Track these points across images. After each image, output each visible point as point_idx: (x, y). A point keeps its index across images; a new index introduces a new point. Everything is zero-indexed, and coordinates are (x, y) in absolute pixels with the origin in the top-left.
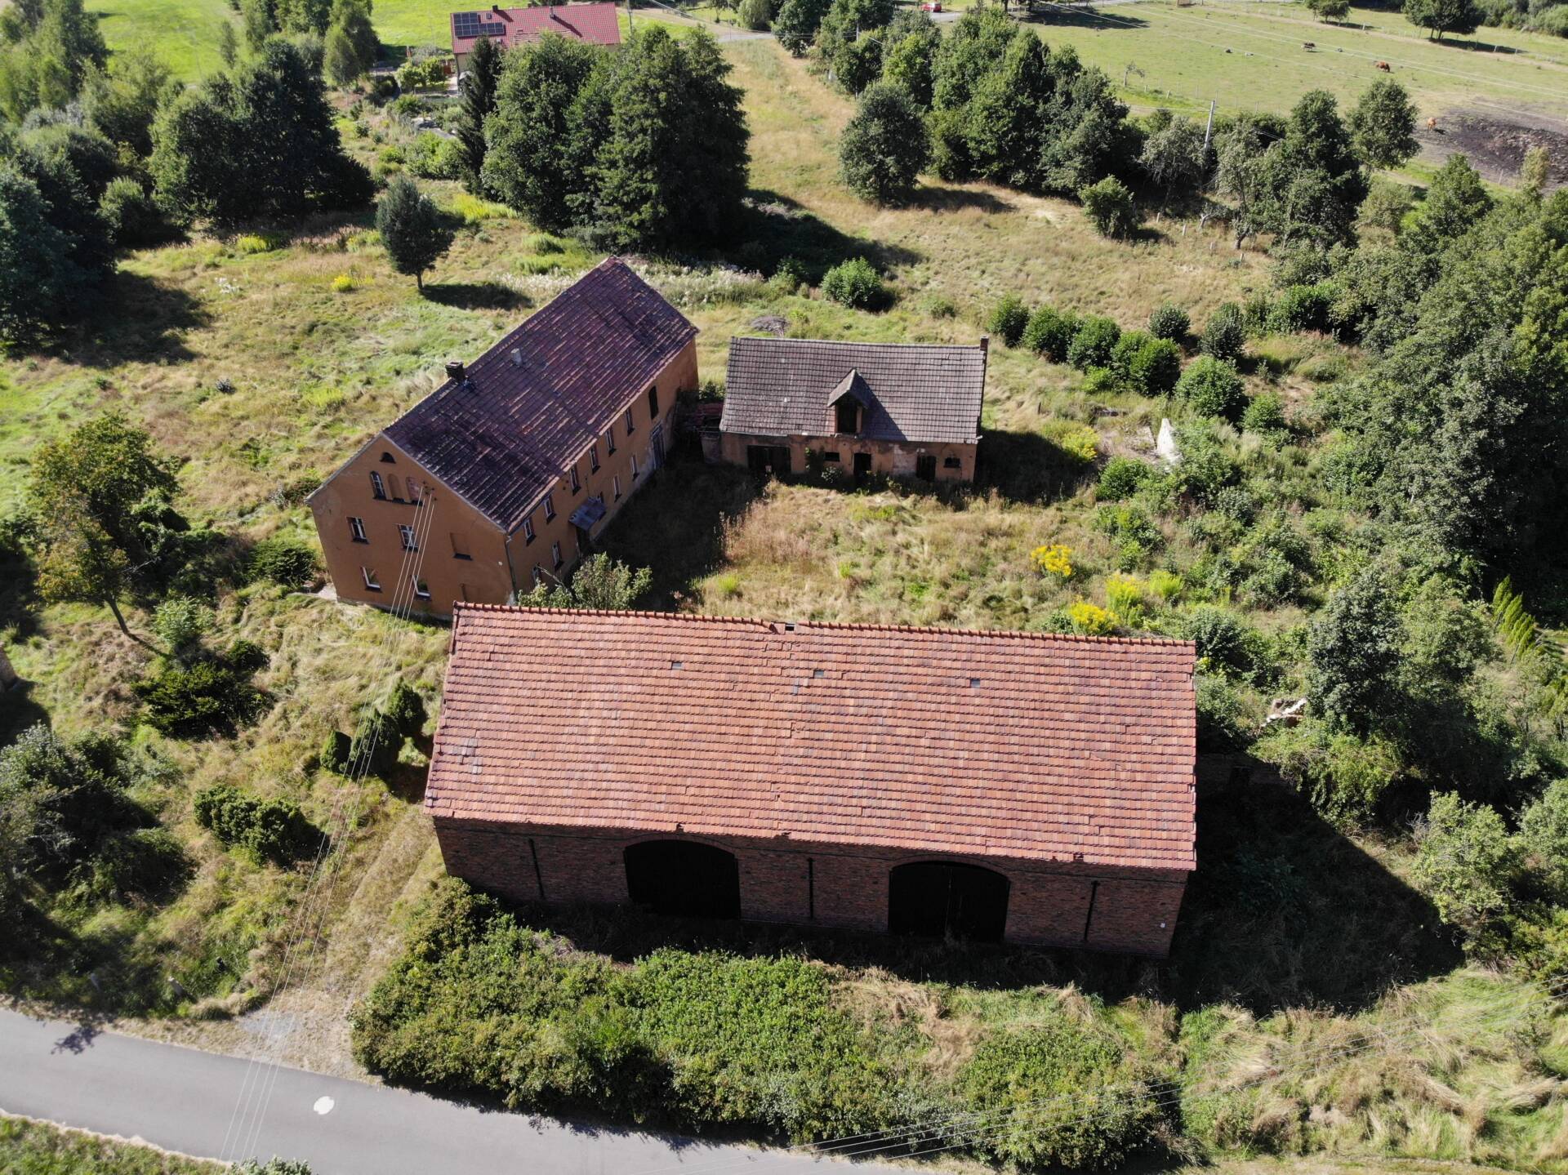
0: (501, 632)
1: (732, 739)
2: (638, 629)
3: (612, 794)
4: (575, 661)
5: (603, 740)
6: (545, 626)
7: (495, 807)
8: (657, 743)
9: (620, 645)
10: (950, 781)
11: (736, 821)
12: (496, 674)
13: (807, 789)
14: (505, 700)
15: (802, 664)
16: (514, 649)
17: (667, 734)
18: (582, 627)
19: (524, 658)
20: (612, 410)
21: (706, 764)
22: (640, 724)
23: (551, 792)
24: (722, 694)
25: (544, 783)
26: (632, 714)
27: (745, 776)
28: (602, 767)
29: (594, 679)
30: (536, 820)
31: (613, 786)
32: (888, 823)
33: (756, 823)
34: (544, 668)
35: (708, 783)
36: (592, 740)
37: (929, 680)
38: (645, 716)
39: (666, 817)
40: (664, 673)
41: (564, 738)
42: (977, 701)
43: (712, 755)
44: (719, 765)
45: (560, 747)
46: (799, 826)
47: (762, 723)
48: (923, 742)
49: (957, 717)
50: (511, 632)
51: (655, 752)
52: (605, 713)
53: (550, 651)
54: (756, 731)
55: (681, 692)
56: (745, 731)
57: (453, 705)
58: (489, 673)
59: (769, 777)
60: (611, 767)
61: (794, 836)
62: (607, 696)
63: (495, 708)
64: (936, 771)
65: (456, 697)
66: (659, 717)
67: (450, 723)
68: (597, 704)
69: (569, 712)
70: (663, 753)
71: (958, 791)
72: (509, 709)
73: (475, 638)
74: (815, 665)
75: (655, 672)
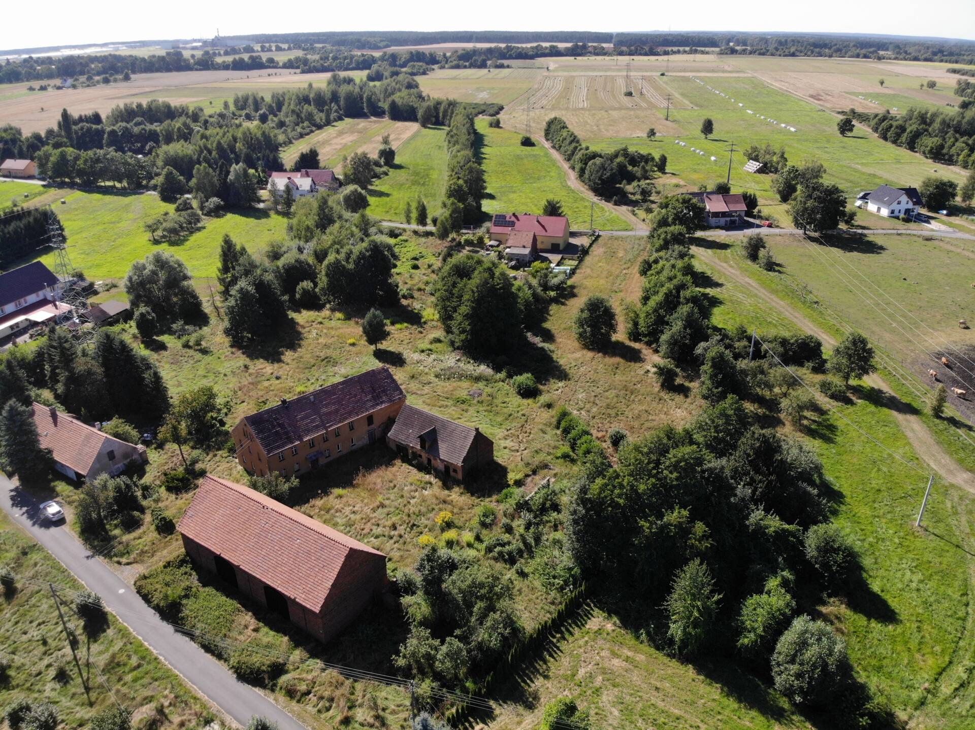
0: (211, 486)
1: (240, 534)
2: (237, 496)
3: (212, 539)
4: (221, 500)
5: (216, 524)
6: (220, 488)
7: (189, 533)
8: (226, 529)
9: (231, 499)
10: (280, 566)
11: (231, 557)
13: (250, 555)
14: (204, 505)
15: (265, 520)
16: (211, 492)
17: (229, 527)
18: (227, 491)
19: (212, 495)
20: (340, 422)
21: (233, 539)
22: (226, 523)
23: (201, 534)
24: (245, 522)
26: (225, 519)
27: (239, 546)
28: (213, 531)
29: (222, 506)
30: (195, 539)
31: (213, 537)
32: (261, 572)
33: (235, 559)
34: (215, 499)
35: (231, 544)
36: (214, 523)
37: (289, 535)
38: (227, 520)
39: (219, 550)
40: (236, 510)
41: (210, 520)
42: (296, 545)
43: (235, 537)
44: (235, 540)
45: (208, 522)
46: (242, 564)
47: (249, 533)
48: (280, 552)
49: (290, 548)
50: (213, 487)
52: (220, 516)
53: (218, 495)
54: (247, 535)
55: (237, 517)
56: (244, 533)
57: (194, 502)
58: (204, 497)
59: (243, 548)
60: (215, 532)
61: (241, 567)
62: (223, 512)
63: (201, 506)
64: (278, 562)
65: (196, 500)
66: (230, 522)
67: (191, 507)
68: (220, 514)
69: (214, 513)
70: (226, 532)
71: (280, 569)
72: (204, 508)
73: (206, 486)
74: (267, 521)
75: (234, 510)
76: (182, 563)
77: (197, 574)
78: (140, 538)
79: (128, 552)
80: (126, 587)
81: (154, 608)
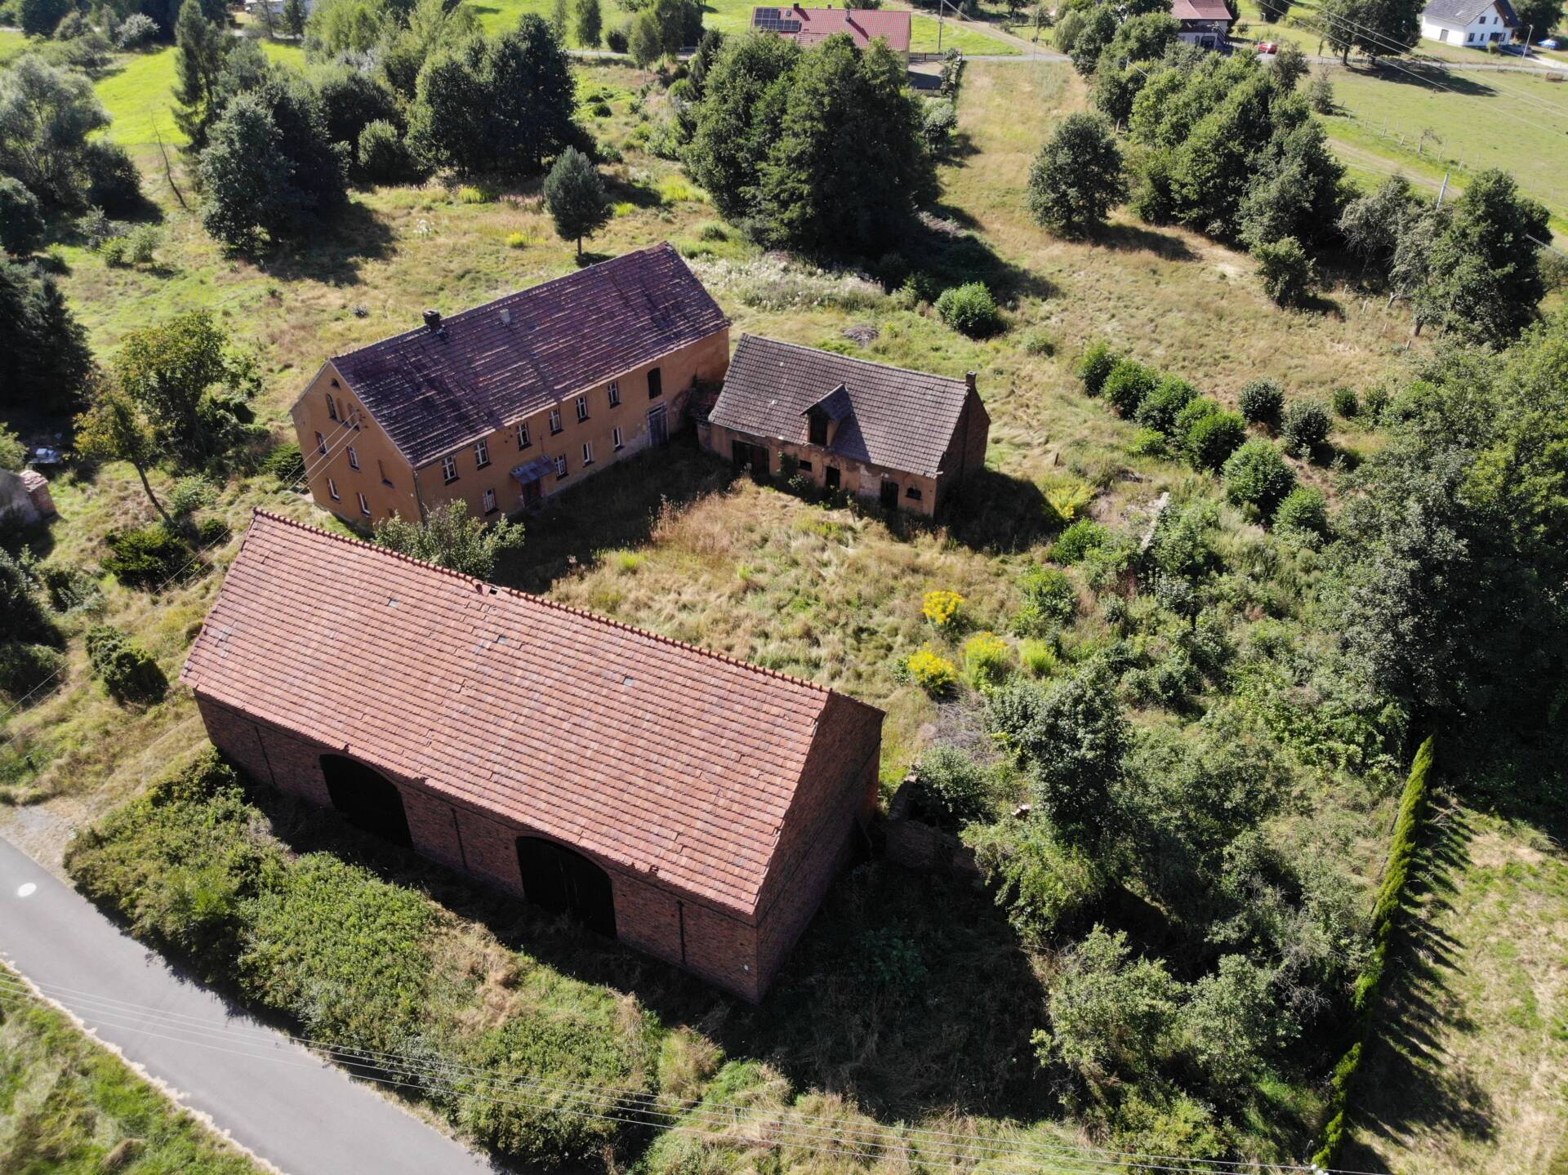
0: (278, 540)
1: (413, 681)
2: (375, 563)
3: (308, 704)
4: (320, 580)
5: (318, 655)
6: (309, 543)
7: (226, 690)
8: (355, 669)
9: (356, 574)
10: (573, 767)
11: (390, 756)
12: (263, 576)
13: (454, 743)
14: (262, 600)
15: (492, 628)
16: (281, 558)
17: (365, 663)
18: (335, 551)
19: (286, 568)
20: (587, 381)
21: (385, 698)
22: (348, 648)
23: (268, 688)
24: (420, 638)
25: (265, 679)
26: (345, 638)
27: (411, 717)
28: (310, 678)
29: (328, 599)
30: (250, 709)
31: (312, 696)
32: (508, 792)
33: (405, 762)
34: (297, 580)
35: (381, 715)
36: (309, 652)
37: (592, 668)
38: (354, 642)
39: (340, 735)
40: (381, 608)
41: (291, 645)
42: (624, 698)
43: (393, 691)
44: (395, 701)
45: (286, 652)
46: (437, 774)
47: (442, 673)
48: (566, 725)
49: (601, 709)
50: (285, 543)
51: (351, 676)
52: (327, 632)
53: (307, 567)
54: (435, 680)
55: (388, 628)
56: (425, 676)
57: (227, 595)
58: (259, 574)
59: (430, 724)
60: (316, 680)
61: (430, 782)
62: (333, 617)
63: (254, 605)
64: (566, 755)
65: (232, 589)
66: (364, 646)
67: (221, 610)
68: (324, 622)
69: (302, 623)
70: (357, 679)
71: (577, 779)
72: (263, 609)
73: (259, 542)
74: (501, 631)
75: (374, 605)
76: (211, 784)
77: (267, 813)
78: (62, 719)
79: (31, 765)
80: (41, 874)
81: (143, 938)
